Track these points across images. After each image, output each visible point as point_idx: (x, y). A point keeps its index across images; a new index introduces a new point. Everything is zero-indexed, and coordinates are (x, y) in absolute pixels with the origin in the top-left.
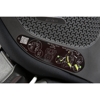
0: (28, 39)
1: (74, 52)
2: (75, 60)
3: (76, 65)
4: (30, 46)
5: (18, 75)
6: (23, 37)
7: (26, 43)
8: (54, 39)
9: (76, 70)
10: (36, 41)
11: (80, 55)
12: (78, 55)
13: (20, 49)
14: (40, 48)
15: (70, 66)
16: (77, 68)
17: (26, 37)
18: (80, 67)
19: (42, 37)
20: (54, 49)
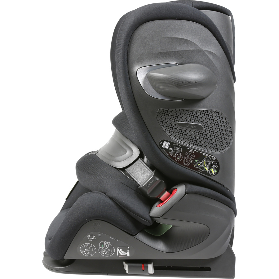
0: (169, 143)
1: (210, 157)
2: (211, 164)
3: (212, 169)
4: (171, 151)
5: (158, 179)
6: (165, 142)
7: (167, 148)
8: (193, 144)
9: (212, 174)
10: (176, 146)
11: (216, 160)
12: (214, 159)
13: (162, 153)
14: (180, 152)
15: (207, 169)
16: (213, 172)
17: (168, 142)
18: (216, 171)
19: (182, 142)
20: (192, 153)
